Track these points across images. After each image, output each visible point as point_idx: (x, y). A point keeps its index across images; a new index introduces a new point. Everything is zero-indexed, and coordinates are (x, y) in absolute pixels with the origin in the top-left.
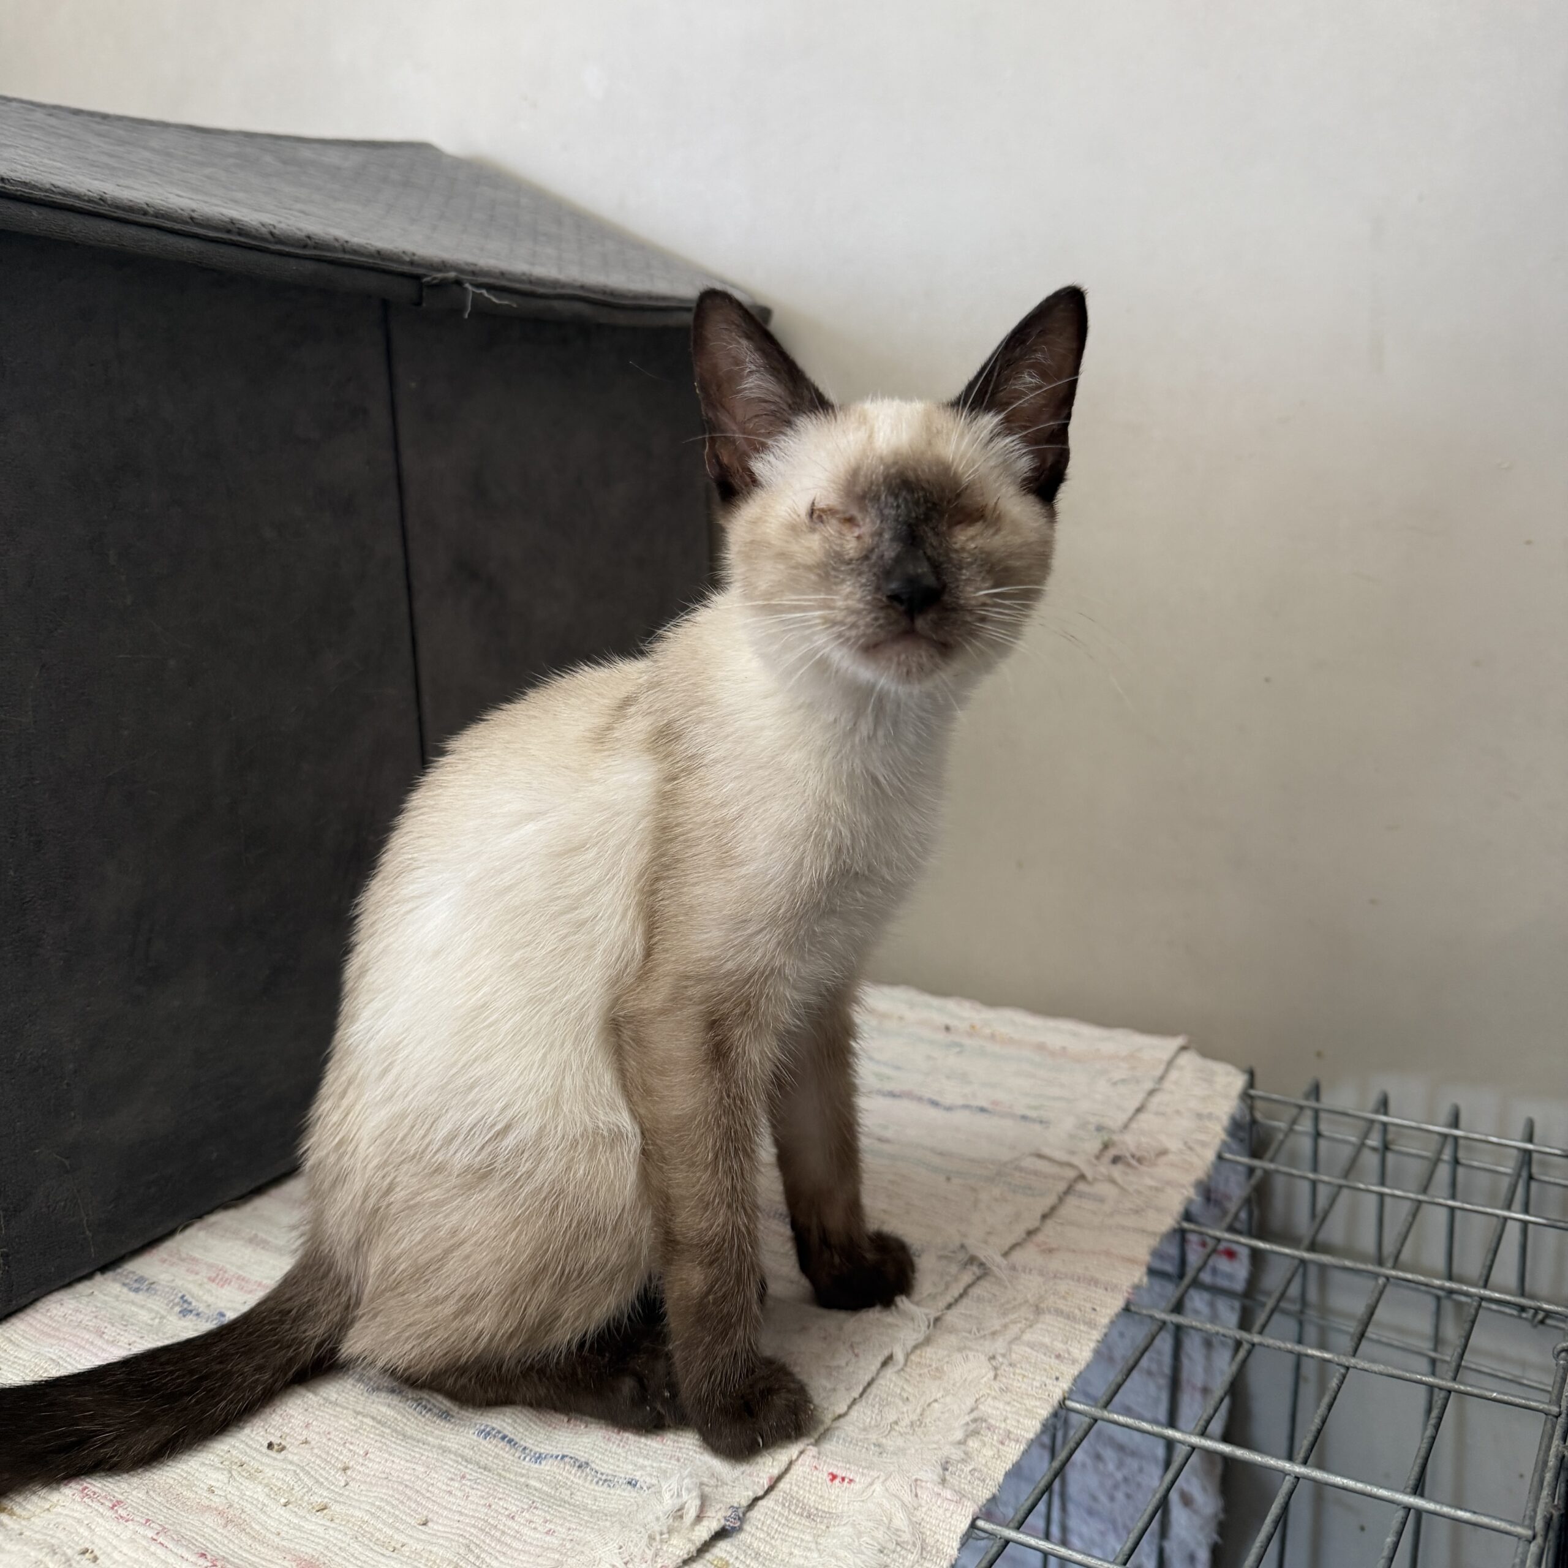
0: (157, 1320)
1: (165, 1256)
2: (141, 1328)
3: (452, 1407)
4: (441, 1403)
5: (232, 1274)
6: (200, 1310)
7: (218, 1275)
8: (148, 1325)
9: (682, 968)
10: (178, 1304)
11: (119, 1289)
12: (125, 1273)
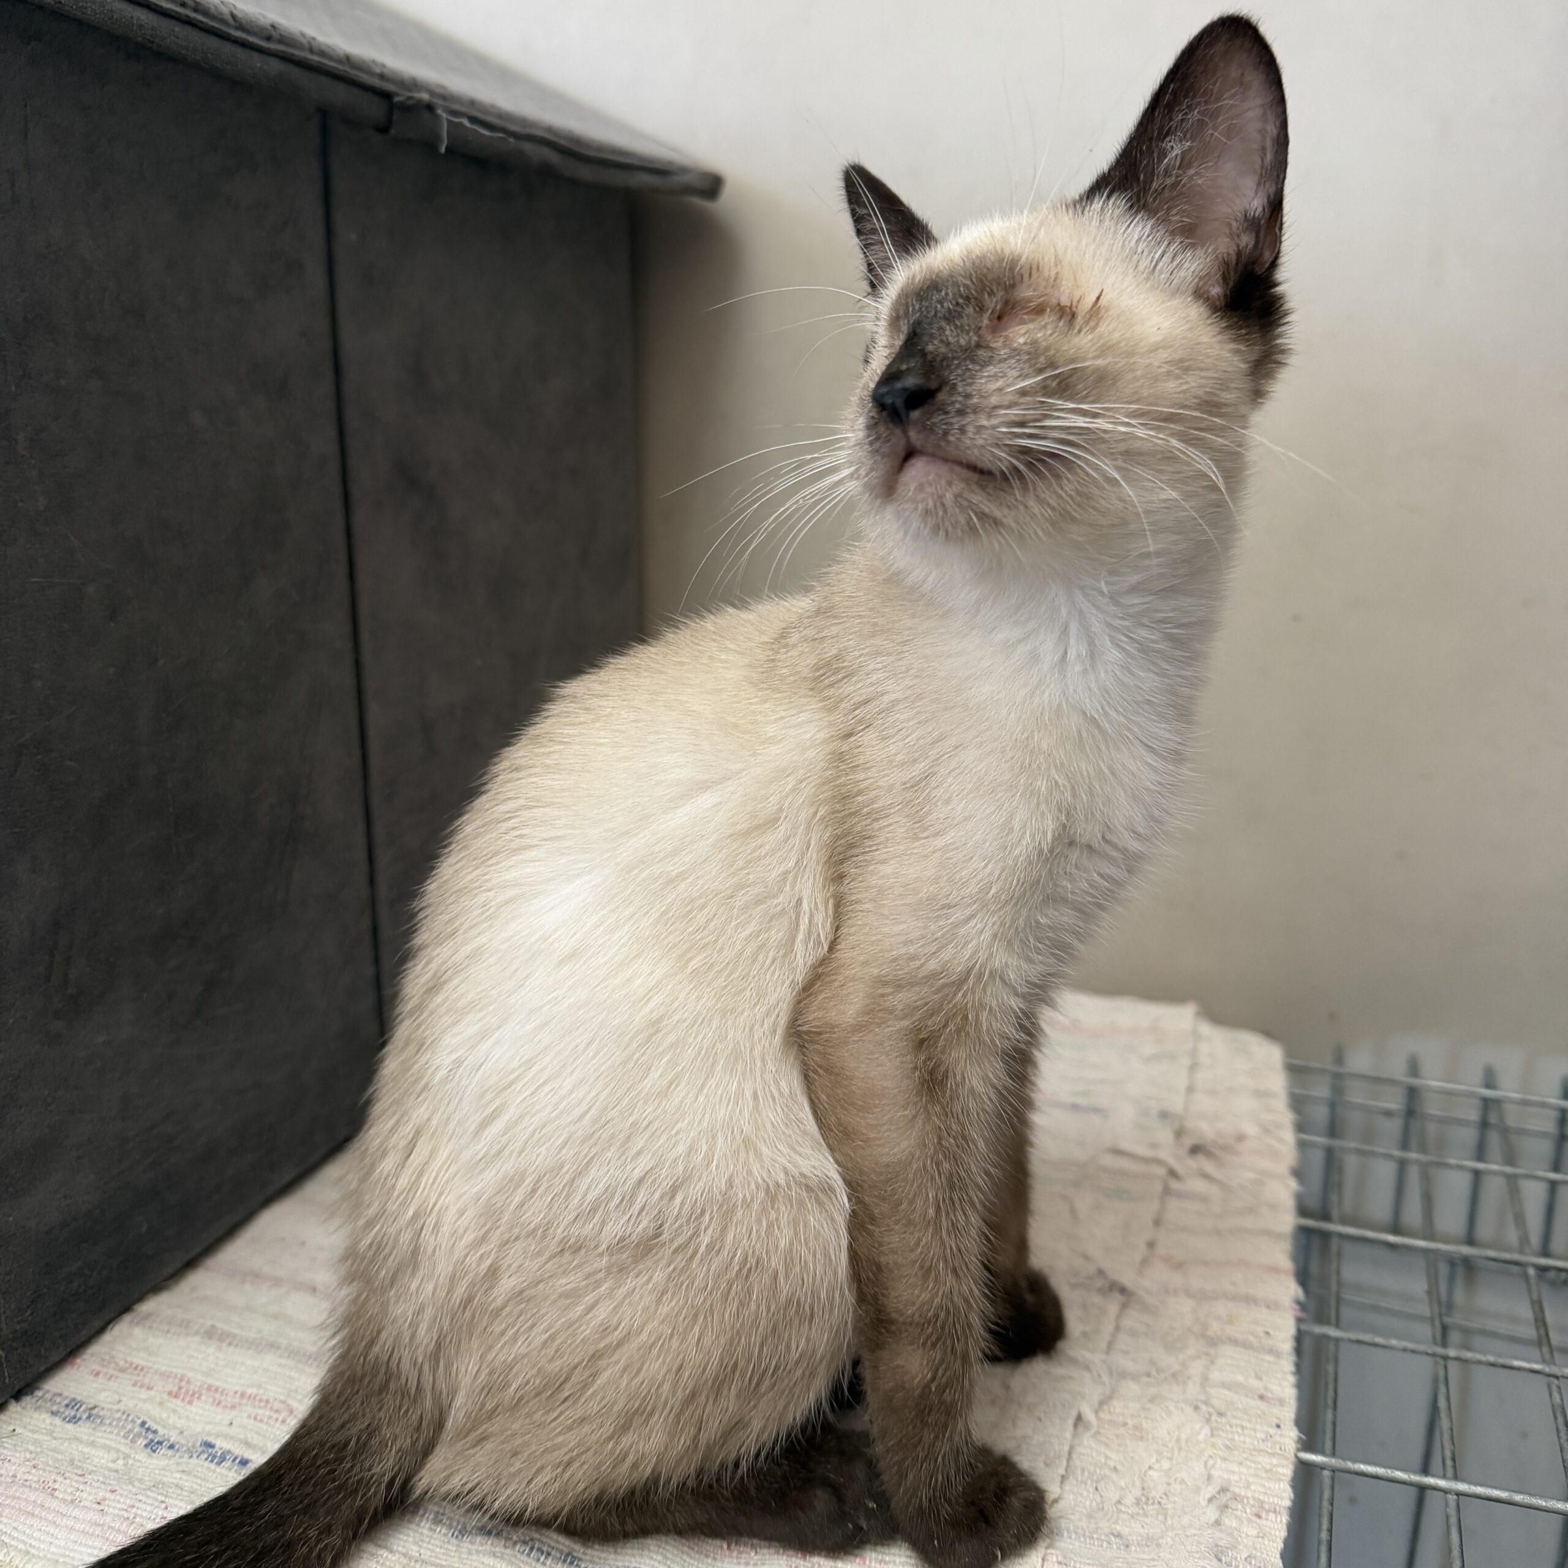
0: (121, 1462)
1: (96, 1367)
2: (104, 1476)
3: (573, 1545)
4: (558, 1542)
5: (198, 1384)
6: (172, 1440)
7: (180, 1388)
8: (111, 1470)
9: (876, 971)
10: (139, 1435)
11: (48, 1421)
12: (48, 1396)
